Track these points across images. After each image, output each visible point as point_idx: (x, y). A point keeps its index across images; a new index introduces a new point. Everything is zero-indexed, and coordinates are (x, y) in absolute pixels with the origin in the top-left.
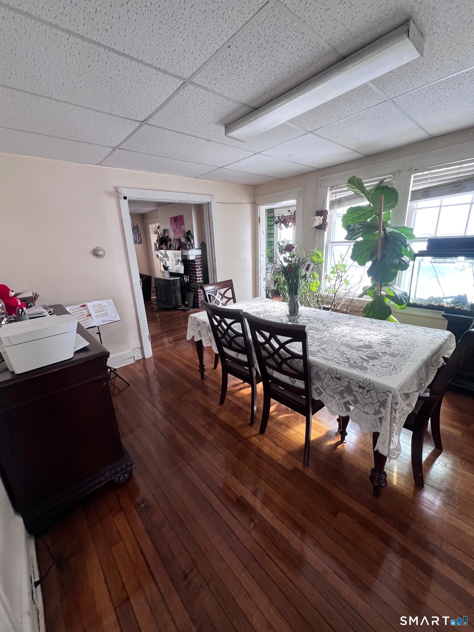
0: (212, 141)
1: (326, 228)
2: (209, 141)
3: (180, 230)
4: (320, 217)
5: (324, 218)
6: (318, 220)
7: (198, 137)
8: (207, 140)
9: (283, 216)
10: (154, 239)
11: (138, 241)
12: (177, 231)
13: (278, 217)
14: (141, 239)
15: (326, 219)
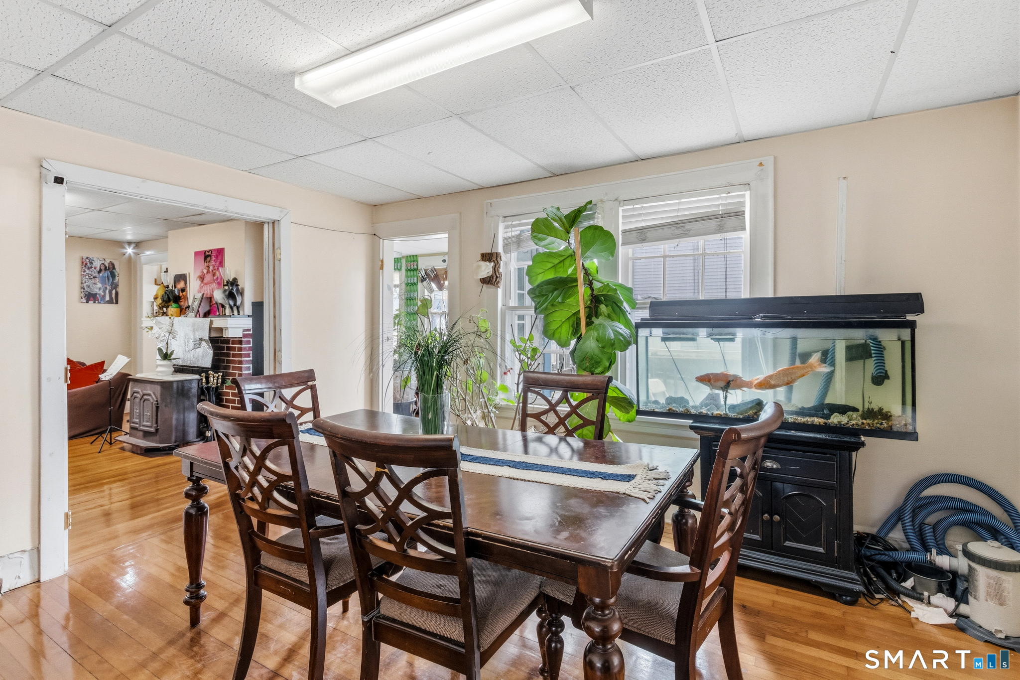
0: (273, 98)
1: (498, 282)
2: (266, 96)
3: (215, 278)
4: (488, 263)
5: (495, 266)
6: (486, 269)
7: (241, 85)
8: (263, 94)
9: (433, 270)
10: (149, 292)
11: (107, 298)
12: (208, 278)
13: (426, 271)
14: (117, 294)
15: (499, 267)
